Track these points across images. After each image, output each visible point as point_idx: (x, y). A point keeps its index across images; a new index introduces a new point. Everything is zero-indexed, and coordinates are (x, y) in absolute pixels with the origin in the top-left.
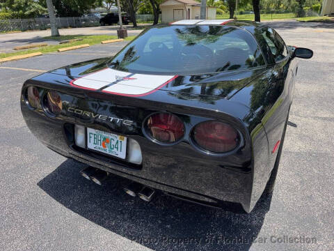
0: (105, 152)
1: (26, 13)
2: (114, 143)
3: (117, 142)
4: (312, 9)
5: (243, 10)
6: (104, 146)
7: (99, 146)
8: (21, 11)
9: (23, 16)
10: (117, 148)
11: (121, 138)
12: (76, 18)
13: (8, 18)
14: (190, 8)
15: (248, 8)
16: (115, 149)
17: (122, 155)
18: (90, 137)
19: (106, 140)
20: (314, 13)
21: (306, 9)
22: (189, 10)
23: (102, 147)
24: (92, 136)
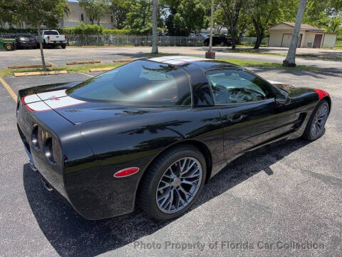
1: (142, 31)
8: (138, 29)
9: (138, 34)
12: (184, 37)
13: (126, 34)
14: (304, 33)
22: (301, 35)
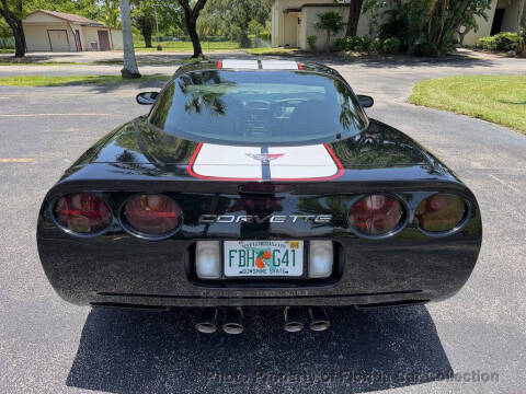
0: (263, 274)
2: (279, 256)
3: (287, 253)
4: (259, 37)
5: (162, 35)
6: (261, 265)
7: (251, 267)
10: (287, 262)
11: (292, 246)
14: (80, 28)
15: (171, 32)
16: (283, 266)
17: (296, 271)
18: (231, 257)
19: (264, 255)
20: (263, 42)
21: (252, 37)
22: (77, 31)
23: (256, 267)
24: (236, 255)
